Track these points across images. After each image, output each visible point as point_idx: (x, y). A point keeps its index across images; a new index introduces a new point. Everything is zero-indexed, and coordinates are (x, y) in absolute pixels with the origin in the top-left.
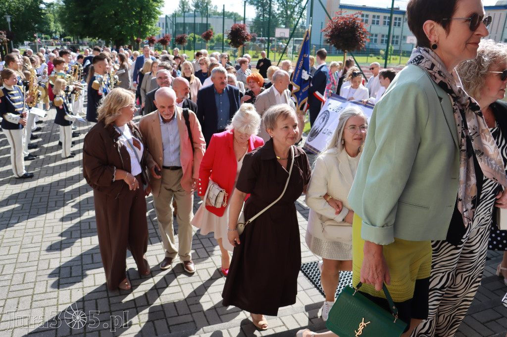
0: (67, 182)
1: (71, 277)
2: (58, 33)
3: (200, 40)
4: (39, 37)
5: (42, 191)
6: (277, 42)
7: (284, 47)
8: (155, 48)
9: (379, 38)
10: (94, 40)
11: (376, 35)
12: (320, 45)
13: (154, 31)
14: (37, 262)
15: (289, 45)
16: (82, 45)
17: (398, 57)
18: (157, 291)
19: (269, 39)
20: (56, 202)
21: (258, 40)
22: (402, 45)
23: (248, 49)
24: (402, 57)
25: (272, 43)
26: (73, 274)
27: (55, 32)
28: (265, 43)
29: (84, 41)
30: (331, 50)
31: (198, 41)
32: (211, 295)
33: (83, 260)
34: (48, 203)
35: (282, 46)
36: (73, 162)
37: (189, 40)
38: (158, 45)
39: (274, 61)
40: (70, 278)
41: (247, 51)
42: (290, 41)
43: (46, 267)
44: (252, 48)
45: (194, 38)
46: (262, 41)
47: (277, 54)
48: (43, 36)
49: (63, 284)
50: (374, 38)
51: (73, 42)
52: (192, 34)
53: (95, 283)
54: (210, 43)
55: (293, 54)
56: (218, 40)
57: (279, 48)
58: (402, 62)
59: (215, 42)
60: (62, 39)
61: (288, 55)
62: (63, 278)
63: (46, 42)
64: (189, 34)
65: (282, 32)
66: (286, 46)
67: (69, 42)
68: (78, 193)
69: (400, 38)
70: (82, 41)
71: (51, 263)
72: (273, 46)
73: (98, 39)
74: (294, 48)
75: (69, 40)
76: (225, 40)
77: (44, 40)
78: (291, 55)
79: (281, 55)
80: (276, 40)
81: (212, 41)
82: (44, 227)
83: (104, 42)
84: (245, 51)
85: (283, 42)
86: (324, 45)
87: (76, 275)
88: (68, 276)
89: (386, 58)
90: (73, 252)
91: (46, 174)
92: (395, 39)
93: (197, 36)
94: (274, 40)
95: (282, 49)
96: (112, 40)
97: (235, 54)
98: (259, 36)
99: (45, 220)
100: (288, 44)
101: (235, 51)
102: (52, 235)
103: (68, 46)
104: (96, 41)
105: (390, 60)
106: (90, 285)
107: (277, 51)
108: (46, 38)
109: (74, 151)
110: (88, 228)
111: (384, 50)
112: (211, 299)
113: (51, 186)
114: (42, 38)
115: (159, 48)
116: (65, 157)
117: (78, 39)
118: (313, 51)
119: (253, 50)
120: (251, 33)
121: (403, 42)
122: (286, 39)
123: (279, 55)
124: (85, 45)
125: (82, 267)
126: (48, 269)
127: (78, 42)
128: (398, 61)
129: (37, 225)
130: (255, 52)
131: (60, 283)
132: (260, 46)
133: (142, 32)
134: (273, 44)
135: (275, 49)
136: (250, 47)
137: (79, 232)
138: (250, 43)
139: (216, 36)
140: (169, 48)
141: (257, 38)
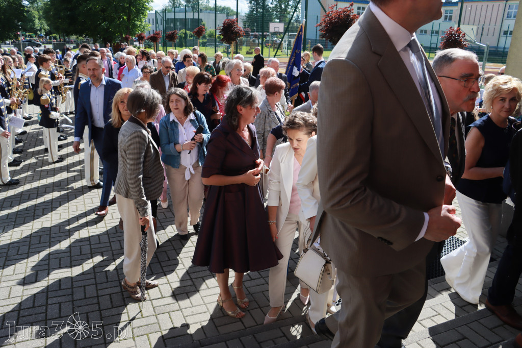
0: (54, 187)
1: (60, 289)
2: (43, 30)
3: (191, 36)
4: (23, 35)
5: (28, 198)
6: (272, 37)
7: (278, 42)
8: (145, 45)
10: (81, 37)
12: (316, 40)
13: (144, 28)
14: (23, 274)
15: (284, 39)
16: (68, 43)
18: (151, 302)
19: (263, 34)
20: (43, 209)
21: (252, 35)
23: (242, 44)
25: (266, 38)
26: (62, 287)
27: (40, 30)
28: (259, 38)
29: (71, 39)
30: (327, 45)
31: (190, 37)
32: (208, 305)
33: (73, 271)
34: (35, 211)
35: (276, 41)
36: (61, 167)
37: (181, 37)
38: (148, 42)
40: (59, 291)
41: (240, 47)
42: (285, 36)
43: (34, 279)
44: (245, 44)
45: (186, 34)
46: (256, 36)
47: (272, 50)
48: (27, 34)
49: (52, 297)
51: (59, 40)
52: (183, 31)
53: (85, 295)
54: (202, 39)
55: (288, 49)
56: (211, 35)
57: (274, 43)
59: (208, 38)
60: (48, 37)
61: (283, 50)
62: (52, 291)
64: (180, 30)
65: (276, 26)
66: (281, 41)
67: (55, 40)
68: (67, 200)
70: (69, 39)
71: (38, 276)
72: (267, 42)
73: (85, 37)
74: (289, 43)
75: (55, 38)
76: (217, 35)
78: (286, 50)
79: (276, 50)
80: (270, 35)
81: (204, 37)
82: (30, 237)
83: (91, 40)
84: (238, 48)
85: (277, 37)
86: (319, 40)
87: (66, 287)
88: (57, 289)
90: (61, 262)
91: (33, 180)
93: (188, 32)
94: (268, 35)
95: (276, 44)
96: (100, 38)
97: (228, 50)
98: (253, 31)
100: (282, 39)
101: (228, 48)
102: (39, 245)
103: (54, 44)
104: (83, 39)
106: (80, 298)
107: (271, 47)
108: (30, 36)
109: (61, 155)
110: (78, 237)
112: (208, 309)
114: (26, 36)
115: (149, 45)
116: (52, 162)
117: (64, 37)
118: (308, 46)
119: (246, 46)
120: (244, 28)
122: (280, 33)
123: (274, 50)
124: (72, 43)
125: (72, 279)
126: (36, 281)
127: (65, 40)
129: (24, 235)
130: (249, 48)
131: (49, 296)
132: (254, 41)
133: (131, 29)
134: (268, 39)
135: (270, 44)
136: (244, 43)
137: (68, 241)
138: (244, 39)
139: (208, 32)
140: (160, 45)
141: (251, 33)
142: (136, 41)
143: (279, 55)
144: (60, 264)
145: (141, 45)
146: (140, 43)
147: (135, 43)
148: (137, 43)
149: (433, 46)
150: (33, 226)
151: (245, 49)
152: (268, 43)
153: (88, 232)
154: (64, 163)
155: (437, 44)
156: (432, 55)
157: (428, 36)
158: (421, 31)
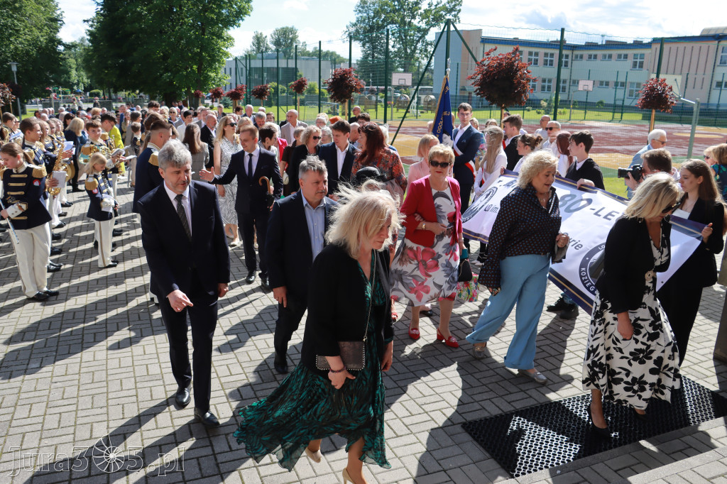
2: (81, 84)
3: (285, 91)
4: (54, 91)
5: (74, 318)
6: (394, 92)
9: (538, 84)
10: (133, 94)
11: (535, 80)
12: (456, 96)
13: (220, 81)
14: (73, 428)
15: (411, 95)
17: (567, 111)
21: (367, 90)
22: (571, 93)
24: (573, 111)
27: (78, 84)
29: (119, 95)
31: (281, 93)
34: (83, 336)
35: (402, 97)
36: (116, 274)
37: (270, 93)
39: (392, 120)
42: (413, 91)
43: (88, 436)
45: (276, 89)
46: (372, 91)
47: (395, 109)
48: (61, 89)
51: (102, 97)
52: (272, 84)
54: (301, 96)
55: (418, 109)
57: (398, 100)
58: (572, 117)
60: (88, 94)
61: (411, 110)
63: (64, 98)
64: (268, 83)
65: (400, 78)
69: (568, 82)
70: (116, 95)
71: (94, 430)
72: (389, 99)
73: (139, 93)
74: (419, 100)
75: (98, 95)
77: (61, 96)
78: (415, 110)
80: (392, 89)
82: (79, 373)
85: (400, 93)
90: (125, 411)
92: (561, 85)
93: (280, 86)
94: (389, 89)
95: (401, 102)
97: (335, 110)
98: (368, 84)
99: (81, 362)
100: (408, 95)
101: (336, 107)
102: (93, 386)
104: (135, 95)
107: (394, 105)
108: (65, 93)
110: (146, 374)
111: (546, 101)
113: (86, 311)
114: (59, 93)
116: (103, 266)
117: (109, 92)
121: (572, 88)
122: (405, 87)
123: (398, 110)
124: (121, 102)
126: (91, 438)
127: (110, 98)
128: (567, 116)
129: (70, 371)
130: (363, 107)
132: (370, 98)
133: (202, 82)
134: (389, 95)
135: (392, 102)
136: (356, 101)
137: (133, 379)
141: (365, 87)
142: (206, 99)
145: (214, 103)
146: (213, 101)
147: (206, 101)
148: (208, 101)
149: (619, 103)
150: (81, 358)
152: (391, 100)
154: (120, 268)
155: (623, 101)
156: (618, 116)
157: (611, 90)
158: (601, 83)
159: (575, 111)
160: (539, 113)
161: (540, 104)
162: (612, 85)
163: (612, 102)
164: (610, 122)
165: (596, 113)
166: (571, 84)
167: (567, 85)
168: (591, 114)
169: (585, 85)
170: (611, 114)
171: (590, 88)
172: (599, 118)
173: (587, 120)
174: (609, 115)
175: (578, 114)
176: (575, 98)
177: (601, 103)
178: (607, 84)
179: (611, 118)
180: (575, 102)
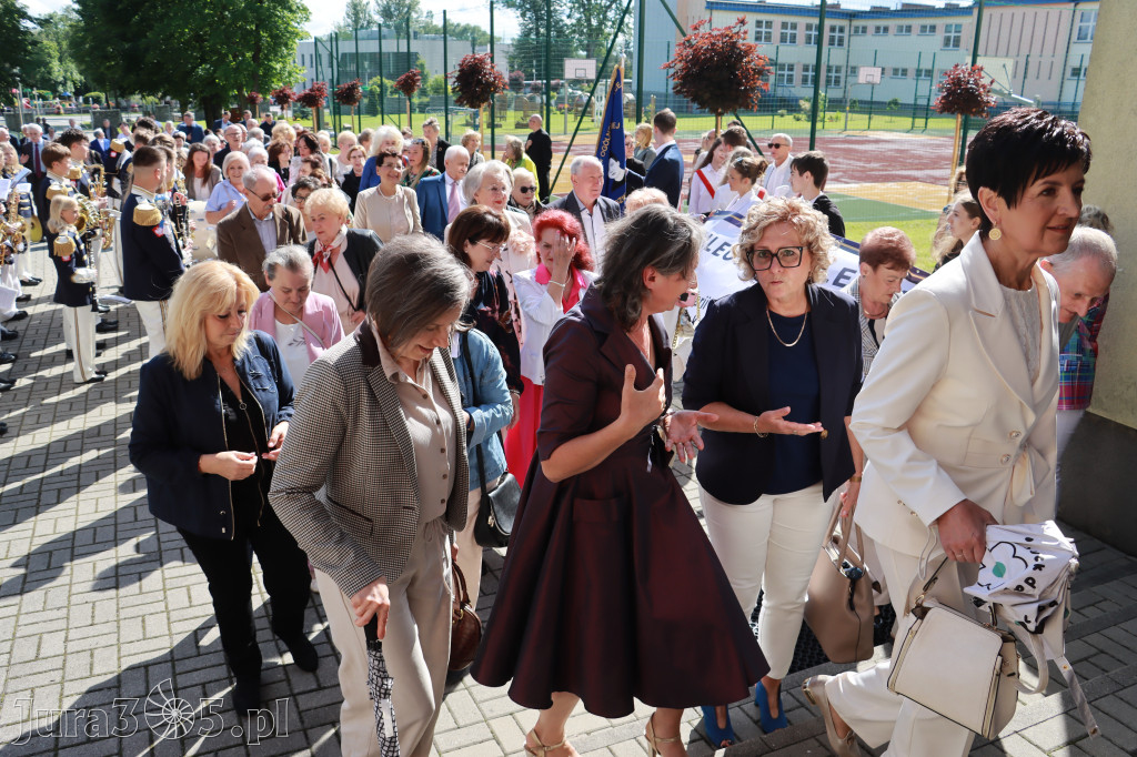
0: (86, 441)
2: (69, 84)
3: (394, 91)
4: (24, 95)
6: (570, 89)
7: (585, 99)
8: (295, 112)
9: (798, 74)
10: (154, 98)
11: (791, 67)
12: (666, 96)
13: (290, 74)
15: (596, 95)
16: (126, 110)
17: (842, 115)
19: (549, 83)
21: (528, 85)
22: (848, 87)
23: (505, 107)
24: (850, 115)
25: (556, 93)
27: (64, 83)
28: (541, 93)
29: (132, 101)
30: (691, 107)
31: (391, 93)
33: (122, 632)
35: (580, 97)
37: (371, 92)
38: (301, 107)
39: (565, 133)
41: (502, 113)
42: (598, 86)
44: (513, 105)
45: (381, 86)
46: (536, 89)
47: (571, 117)
48: (35, 92)
50: (786, 73)
51: (105, 104)
52: (377, 79)
54: (419, 97)
56: (436, 90)
57: (573, 100)
58: (849, 126)
59: (431, 94)
60: (81, 98)
61: (595, 119)
63: (41, 106)
64: (370, 78)
65: (579, 66)
66: (590, 98)
67: (96, 105)
69: (843, 70)
70: (128, 101)
72: (561, 100)
75: (97, 100)
76: (449, 89)
77: (36, 102)
79: (578, 118)
80: (567, 85)
81: (423, 93)
83: (176, 104)
84: (497, 114)
85: (582, 90)
89: (813, 119)
90: (96, 612)
92: (833, 74)
93: (388, 83)
94: (563, 85)
95: (580, 105)
96: (195, 98)
97: (474, 121)
98: (530, 77)
100: (592, 93)
101: (476, 115)
103: (94, 113)
104: (157, 101)
105: (823, 121)
107: (569, 110)
108: (42, 98)
111: (808, 100)
114: (32, 98)
115: (303, 112)
116: (82, 381)
117: (116, 97)
118: (651, 108)
119: (516, 110)
120: (511, 71)
121: (849, 79)
122: (588, 81)
123: (576, 118)
124: (135, 112)
125: (119, 651)
127: (118, 105)
128: (841, 124)
130: (521, 114)
132: (531, 99)
133: (261, 78)
134: (561, 94)
135: (566, 106)
136: (510, 104)
138: (510, 94)
139: (431, 81)
140: (327, 111)
141: (525, 82)
142: (273, 105)
143: (588, 129)
144: (93, 617)
146: (282, 109)
151: (512, 116)
152: (563, 103)
153: (159, 539)
155: (929, 99)
156: (920, 122)
157: (910, 80)
158: (896, 71)
159: (855, 116)
160: (798, 120)
161: (800, 106)
162: (912, 73)
163: (913, 102)
164: (908, 132)
165: (887, 118)
166: (849, 73)
167: (842, 75)
168: (878, 120)
169: (868, 74)
170: (911, 119)
171: (877, 79)
172: (889, 126)
173: (874, 130)
174: (906, 122)
175: (859, 121)
176: (854, 94)
177: (895, 102)
178: (905, 72)
179: (909, 126)
180: (855, 102)
